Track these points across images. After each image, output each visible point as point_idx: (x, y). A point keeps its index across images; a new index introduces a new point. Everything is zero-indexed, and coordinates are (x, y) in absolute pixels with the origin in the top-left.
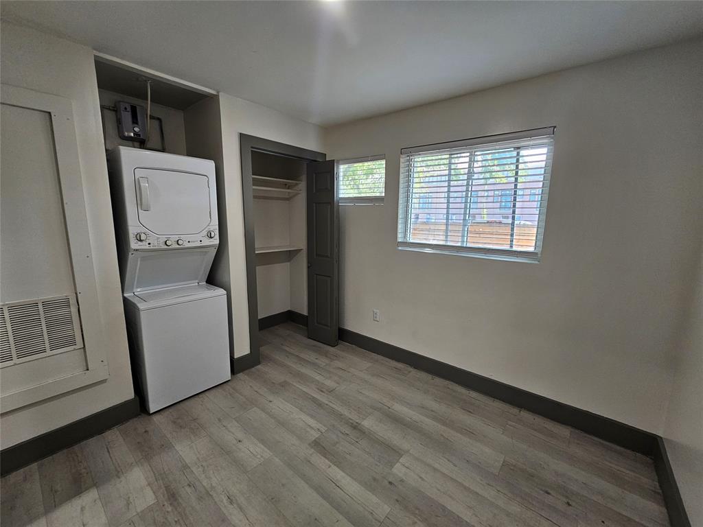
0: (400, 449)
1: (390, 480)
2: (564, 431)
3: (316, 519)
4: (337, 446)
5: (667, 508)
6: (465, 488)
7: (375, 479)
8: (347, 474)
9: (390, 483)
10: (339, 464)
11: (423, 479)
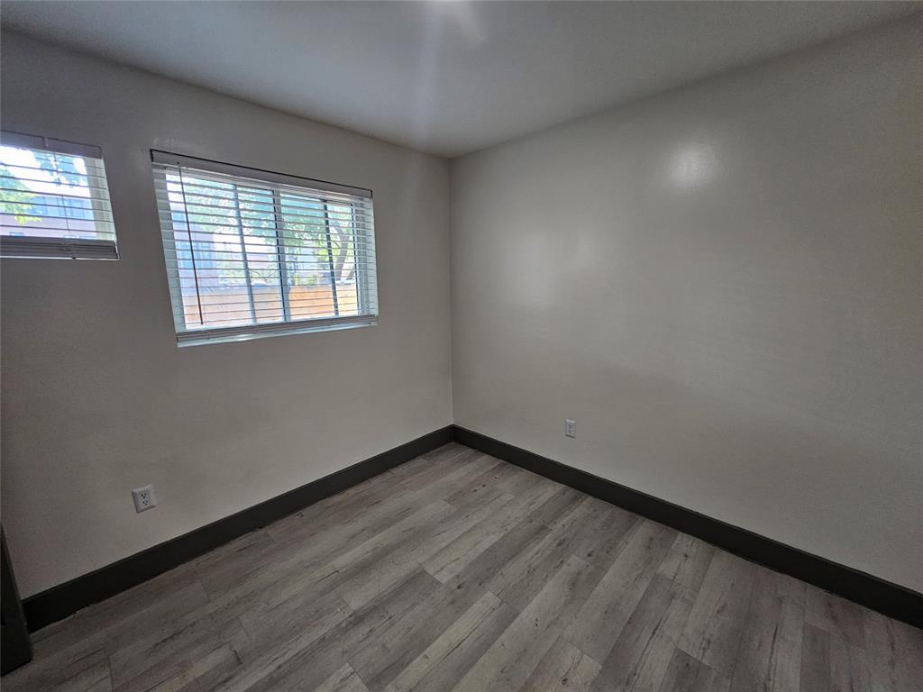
0: (415, 571)
1: (455, 587)
2: (420, 461)
3: (502, 671)
4: (390, 646)
5: (487, 453)
6: (469, 531)
7: (453, 602)
8: (443, 632)
9: (459, 587)
10: (425, 644)
11: (458, 559)
